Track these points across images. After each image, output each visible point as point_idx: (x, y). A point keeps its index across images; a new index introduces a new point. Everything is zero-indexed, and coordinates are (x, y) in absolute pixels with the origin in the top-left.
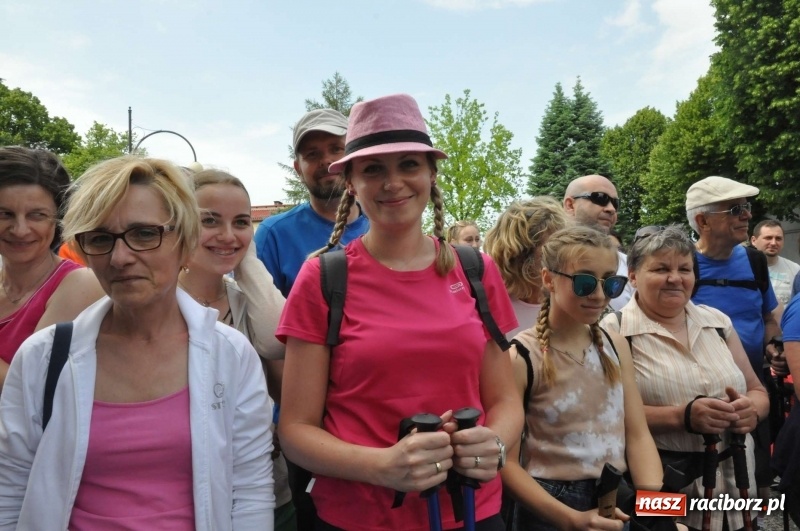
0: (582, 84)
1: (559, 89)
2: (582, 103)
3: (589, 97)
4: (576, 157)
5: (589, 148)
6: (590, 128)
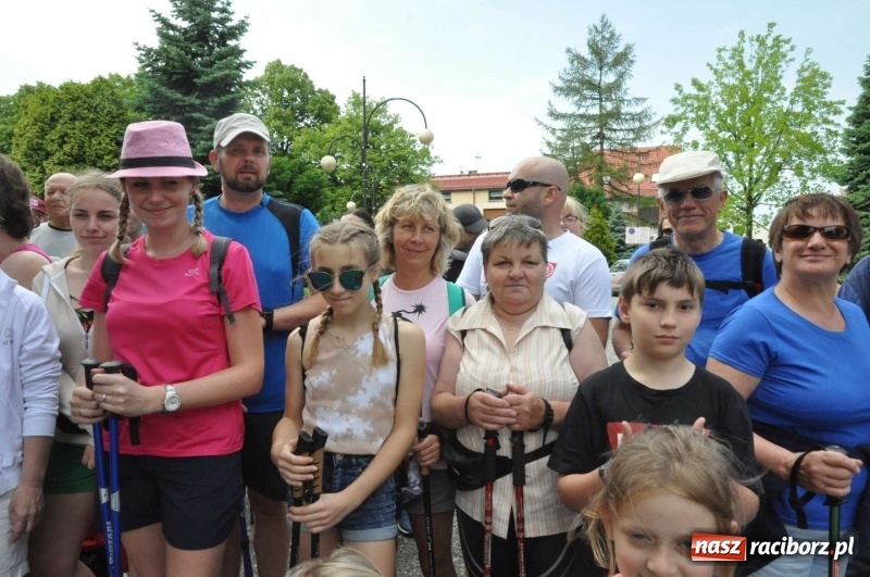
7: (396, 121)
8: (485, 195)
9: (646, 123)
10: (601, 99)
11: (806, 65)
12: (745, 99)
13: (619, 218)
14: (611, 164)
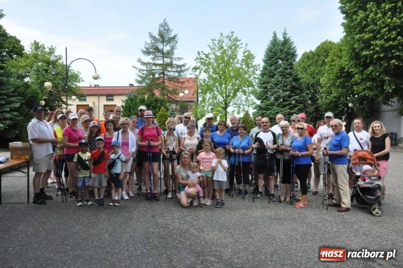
0: (287, 32)
1: (275, 34)
2: (286, 42)
3: (290, 38)
4: (281, 69)
5: (288, 65)
6: (289, 55)
7: (60, 59)
8: (105, 98)
9: (183, 68)
10: (163, 57)
11: (246, 50)
12: (223, 62)
13: (173, 111)
14: (168, 86)
